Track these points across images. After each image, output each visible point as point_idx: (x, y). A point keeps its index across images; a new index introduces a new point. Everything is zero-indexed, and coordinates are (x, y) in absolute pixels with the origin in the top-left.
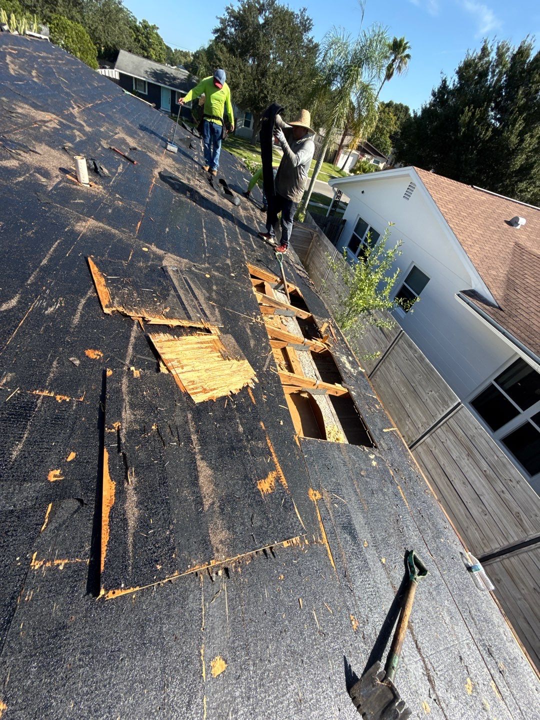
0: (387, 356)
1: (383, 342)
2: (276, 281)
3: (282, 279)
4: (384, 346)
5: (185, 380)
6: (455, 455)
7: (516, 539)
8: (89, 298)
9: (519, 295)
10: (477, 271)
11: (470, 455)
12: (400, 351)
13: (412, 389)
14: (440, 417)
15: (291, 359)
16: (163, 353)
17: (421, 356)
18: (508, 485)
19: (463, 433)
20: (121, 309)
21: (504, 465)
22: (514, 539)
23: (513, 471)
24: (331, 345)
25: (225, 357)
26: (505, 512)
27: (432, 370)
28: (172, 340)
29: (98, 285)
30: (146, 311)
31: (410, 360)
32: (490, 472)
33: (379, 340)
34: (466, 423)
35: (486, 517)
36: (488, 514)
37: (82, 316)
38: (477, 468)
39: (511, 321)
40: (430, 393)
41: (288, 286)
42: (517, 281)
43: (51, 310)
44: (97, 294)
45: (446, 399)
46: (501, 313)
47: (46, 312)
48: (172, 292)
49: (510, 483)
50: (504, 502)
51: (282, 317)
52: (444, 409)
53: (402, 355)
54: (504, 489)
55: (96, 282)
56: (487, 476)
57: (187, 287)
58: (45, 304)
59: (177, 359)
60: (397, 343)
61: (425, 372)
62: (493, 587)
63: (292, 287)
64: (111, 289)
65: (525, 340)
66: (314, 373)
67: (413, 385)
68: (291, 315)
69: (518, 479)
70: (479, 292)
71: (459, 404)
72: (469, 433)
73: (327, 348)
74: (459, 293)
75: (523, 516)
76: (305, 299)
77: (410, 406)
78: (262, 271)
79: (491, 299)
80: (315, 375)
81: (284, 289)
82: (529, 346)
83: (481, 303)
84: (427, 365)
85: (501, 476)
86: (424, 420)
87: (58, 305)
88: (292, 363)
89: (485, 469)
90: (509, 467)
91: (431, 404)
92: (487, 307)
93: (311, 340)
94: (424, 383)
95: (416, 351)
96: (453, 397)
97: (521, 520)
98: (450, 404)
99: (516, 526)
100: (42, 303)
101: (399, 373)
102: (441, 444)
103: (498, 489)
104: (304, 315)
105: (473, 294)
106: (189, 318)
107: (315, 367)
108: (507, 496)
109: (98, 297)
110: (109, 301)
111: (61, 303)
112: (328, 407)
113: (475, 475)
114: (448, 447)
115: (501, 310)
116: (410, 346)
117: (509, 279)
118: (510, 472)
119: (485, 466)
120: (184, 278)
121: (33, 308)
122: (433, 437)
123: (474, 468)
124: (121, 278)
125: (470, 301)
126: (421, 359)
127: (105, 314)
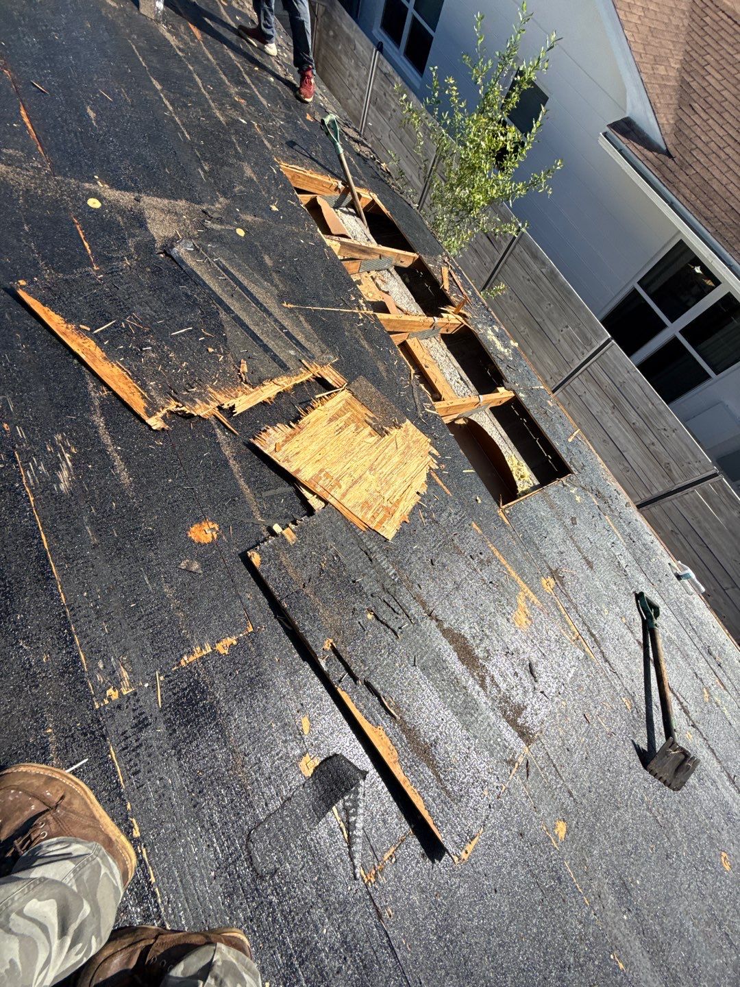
0: (496, 277)
1: (487, 251)
2: (337, 189)
3: (346, 183)
4: (489, 260)
5: (354, 506)
6: (595, 410)
7: (661, 490)
8: (102, 406)
9: (695, 117)
10: (639, 72)
11: (616, 406)
12: (517, 266)
13: (537, 327)
14: (578, 363)
15: (423, 362)
16: (298, 471)
17: (552, 271)
18: (660, 434)
19: (610, 382)
20: (173, 406)
21: (660, 413)
22: (659, 490)
23: (669, 419)
24: (468, 315)
25: (381, 432)
26: (652, 466)
27: (570, 292)
28: (293, 435)
29: (93, 361)
30: (215, 388)
31: (536, 280)
32: (640, 424)
33: (479, 249)
34: (615, 366)
35: (628, 474)
36: (631, 470)
37: (126, 459)
38: (624, 422)
39: (683, 178)
40: (564, 330)
41: (360, 196)
42: (694, 84)
43: (64, 475)
44: (109, 388)
45: (589, 336)
46: (670, 163)
47: (62, 487)
48: (223, 315)
49: (663, 433)
50: (655, 455)
51: (373, 273)
52: (585, 351)
53: (521, 272)
54: (655, 441)
55: (83, 356)
56: (635, 430)
57: (237, 288)
58: (42, 468)
59: (321, 471)
60: (511, 253)
61: (559, 298)
62: (703, 589)
63: (366, 196)
64: (123, 362)
65: (700, 214)
66: (458, 376)
67: (538, 320)
68: (386, 266)
69: (675, 426)
70: (637, 123)
71: (608, 341)
72: (619, 380)
73: (465, 323)
74: (607, 129)
75: (673, 466)
76: (395, 221)
77: (533, 352)
78: (308, 174)
79: (656, 136)
80: (462, 379)
81: (352, 205)
82: (704, 222)
83: (639, 147)
84: (563, 285)
85: (653, 426)
86: (555, 370)
87: (67, 456)
88: (426, 369)
89: (634, 421)
90: (666, 414)
91: (566, 346)
92: (650, 154)
93: (439, 316)
94: (555, 315)
95: (544, 263)
96: (600, 332)
97: (670, 470)
98: (595, 343)
99: (663, 477)
100: (36, 469)
101: (516, 304)
102: (576, 398)
103: (647, 442)
104: (407, 258)
105: (626, 128)
106: (284, 368)
107: (457, 365)
108: (658, 448)
109: (115, 394)
110: (144, 398)
111: (68, 449)
112: (494, 429)
113: (621, 430)
114: (587, 402)
115: (670, 156)
116: (535, 256)
117: (683, 80)
118: (666, 421)
119: (633, 417)
120: (217, 263)
121: (32, 491)
122: (566, 391)
123: (620, 422)
124: (120, 321)
125: (624, 146)
126: (552, 276)
127: (156, 431)
